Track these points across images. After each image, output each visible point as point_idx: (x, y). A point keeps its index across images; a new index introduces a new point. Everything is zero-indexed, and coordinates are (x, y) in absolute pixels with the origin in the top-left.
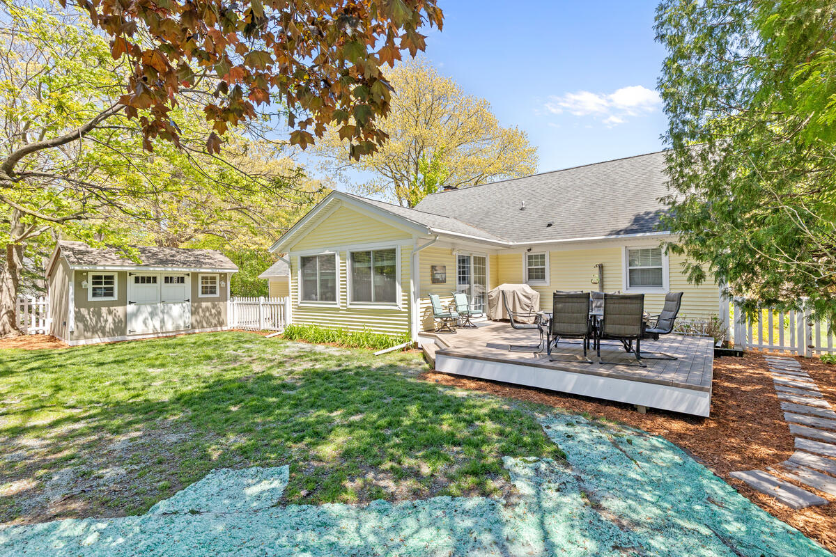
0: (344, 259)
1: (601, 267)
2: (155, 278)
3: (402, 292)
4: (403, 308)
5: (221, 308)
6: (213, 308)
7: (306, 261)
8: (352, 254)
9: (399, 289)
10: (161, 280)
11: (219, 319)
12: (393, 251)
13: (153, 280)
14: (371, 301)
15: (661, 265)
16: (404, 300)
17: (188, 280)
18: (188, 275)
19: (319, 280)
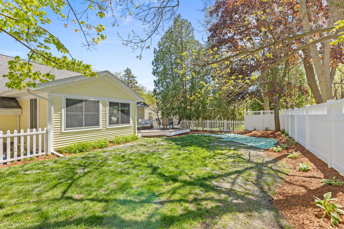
0: (104, 105)
3: (132, 119)
4: (132, 125)
7: (70, 103)
8: (110, 103)
12: (129, 104)
16: (132, 122)
19: (85, 115)
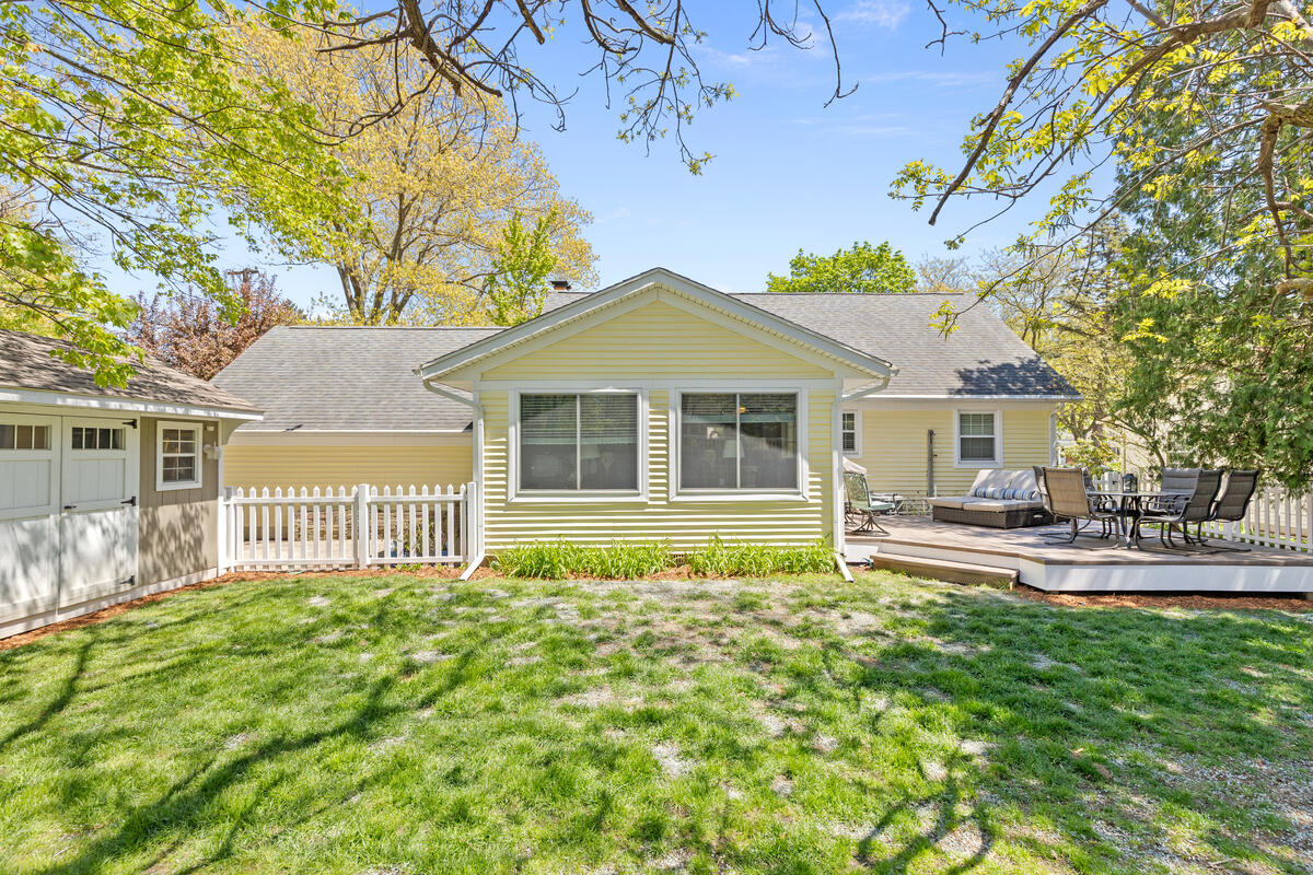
0: (660, 407)
1: (931, 433)
2: (42, 432)
3: (811, 470)
4: (811, 497)
5: (203, 526)
6: (186, 529)
7: (532, 405)
8: (685, 397)
9: (803, 467)
10: (60, 438)
11: (197, 559)
12: (792, 398)
13: (34, 438)
14: (735, 487)
15: (993, 434)
16: (812, 483)
17: (133, 438)
18: (134, 424)
19: (582, 446)
